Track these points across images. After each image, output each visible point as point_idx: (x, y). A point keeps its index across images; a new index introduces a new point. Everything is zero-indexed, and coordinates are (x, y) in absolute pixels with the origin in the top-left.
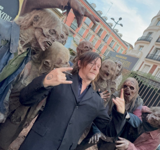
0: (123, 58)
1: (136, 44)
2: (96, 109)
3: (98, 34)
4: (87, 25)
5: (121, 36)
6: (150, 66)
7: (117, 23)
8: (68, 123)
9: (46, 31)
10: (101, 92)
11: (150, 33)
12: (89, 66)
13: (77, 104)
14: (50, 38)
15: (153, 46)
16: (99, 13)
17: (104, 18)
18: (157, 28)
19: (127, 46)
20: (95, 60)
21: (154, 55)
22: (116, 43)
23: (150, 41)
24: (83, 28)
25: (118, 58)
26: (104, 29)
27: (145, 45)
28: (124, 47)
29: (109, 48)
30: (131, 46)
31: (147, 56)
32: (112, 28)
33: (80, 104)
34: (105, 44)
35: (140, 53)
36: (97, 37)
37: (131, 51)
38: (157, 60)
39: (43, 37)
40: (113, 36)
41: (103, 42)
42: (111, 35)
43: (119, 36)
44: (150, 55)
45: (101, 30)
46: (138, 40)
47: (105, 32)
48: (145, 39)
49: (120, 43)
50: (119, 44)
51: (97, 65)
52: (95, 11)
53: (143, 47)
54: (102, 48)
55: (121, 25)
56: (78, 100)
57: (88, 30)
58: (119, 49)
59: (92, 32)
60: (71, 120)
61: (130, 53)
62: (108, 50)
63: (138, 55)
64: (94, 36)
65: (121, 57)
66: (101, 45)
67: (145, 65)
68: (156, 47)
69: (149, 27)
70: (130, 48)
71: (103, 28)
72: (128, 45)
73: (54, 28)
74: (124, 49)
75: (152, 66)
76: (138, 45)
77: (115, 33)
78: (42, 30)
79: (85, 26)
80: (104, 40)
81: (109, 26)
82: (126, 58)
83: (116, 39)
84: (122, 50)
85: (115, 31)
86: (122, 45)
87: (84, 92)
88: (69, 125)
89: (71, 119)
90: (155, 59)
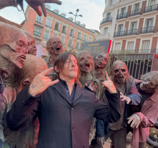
0: (96, 44)
1: (100, 28)
2: (91, 103)
3: (63, 32)
4: (50, 27)
5: (85, 26)
6: (120, 43)
7: (76, 16)
8: (71, 128)
9: (13, 45)
10: (88, 85)
11: (109, 14)
12: (66, 65)
13: (71, 106)
14: (21, 51)
15: (116, 24)
16: (55, 12)
17: (62, 15)
18: (112, 7)
19: (93, 33)
20: (69, 58)
21: (120, 32)
22: (83, 34)
23: (111, 21)
24: (46, 31)
25: (91, 47)
26: (67, 25)
27: (109, 26)
28: (91, 35)
29: (79, 41)
30: (97, 31)
31: (114, 34)
32: (74, 21)
33: (74, 105)
34: (74, 39)
35: (107, 35)
36: (63, 35)
37: (99, 36)
38: (124, 35)
39: (14, 53)
40: (78, 28)
41: (71, 38)
42: (75, 29)
43: (83, 26)
44: (116, 33)
45: (64, 27)
46: (101, 24)
47: (69, 28)
48: (107, 21)
49: (86, 32)
50: (85, 34)
51: (73, 61)
52: (51, 11)
53: (107, 28)
54: (72, 44)
55: (81, 16)
56: (70, 102)
57: (52, 32)
58: (88, 38)
59: (56, 32)
60: (72, 124)
61: (98, 38)
62: (78, 44)
63: (106, 37)
64: (60, 35)
65: (93, 45)
66: (71, 41)
67: (116, 43)
68: (118, 24)
69: (105, 9)
70: (97, 34)
71: (65, 25)
72: (94, 31)
73: (20, 39)
74: (92, 37)
75: (121, 42)
76: (103, 28)
77: (78, 25)
78: (9, 46)
79: (48, 29)
80: (71, 36)
81: (70, 21)
82: (98, 44)
83: (81, 30)
84: (90, 38)
85: (78, 23)
86: (89, 34)
87: (72, 93)
88: (72, 130)
89: (72, 122)
90: (121, 36)
